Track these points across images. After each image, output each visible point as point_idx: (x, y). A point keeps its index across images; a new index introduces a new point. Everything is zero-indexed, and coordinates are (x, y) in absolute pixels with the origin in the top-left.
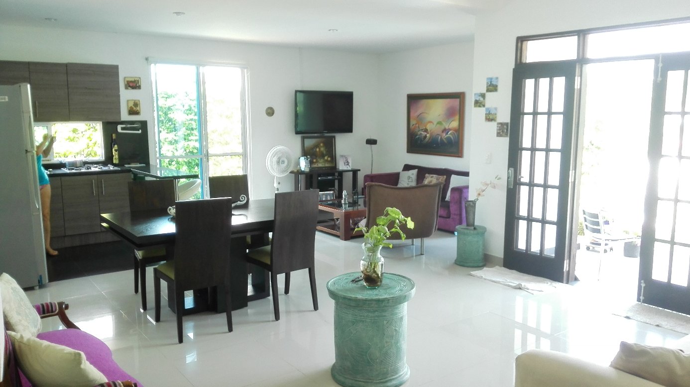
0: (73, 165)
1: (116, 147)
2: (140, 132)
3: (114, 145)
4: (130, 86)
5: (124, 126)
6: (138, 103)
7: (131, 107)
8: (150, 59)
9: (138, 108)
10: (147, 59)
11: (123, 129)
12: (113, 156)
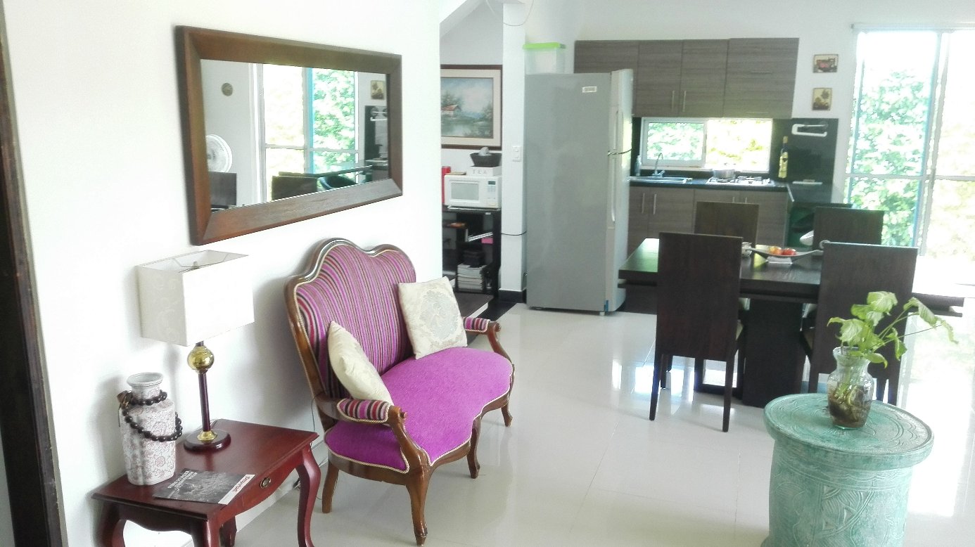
0: (720, 175)
1: (785, 155)
2: (825, 135)
3: (784, 152)
4: (820, 68)
5: (803, 126)
6: (829, 93)
7: (818, 98)
8: (856, 27)
9: (828, 101)
10: (852, 26)
11: (800, 130)
12: (779, 167)
